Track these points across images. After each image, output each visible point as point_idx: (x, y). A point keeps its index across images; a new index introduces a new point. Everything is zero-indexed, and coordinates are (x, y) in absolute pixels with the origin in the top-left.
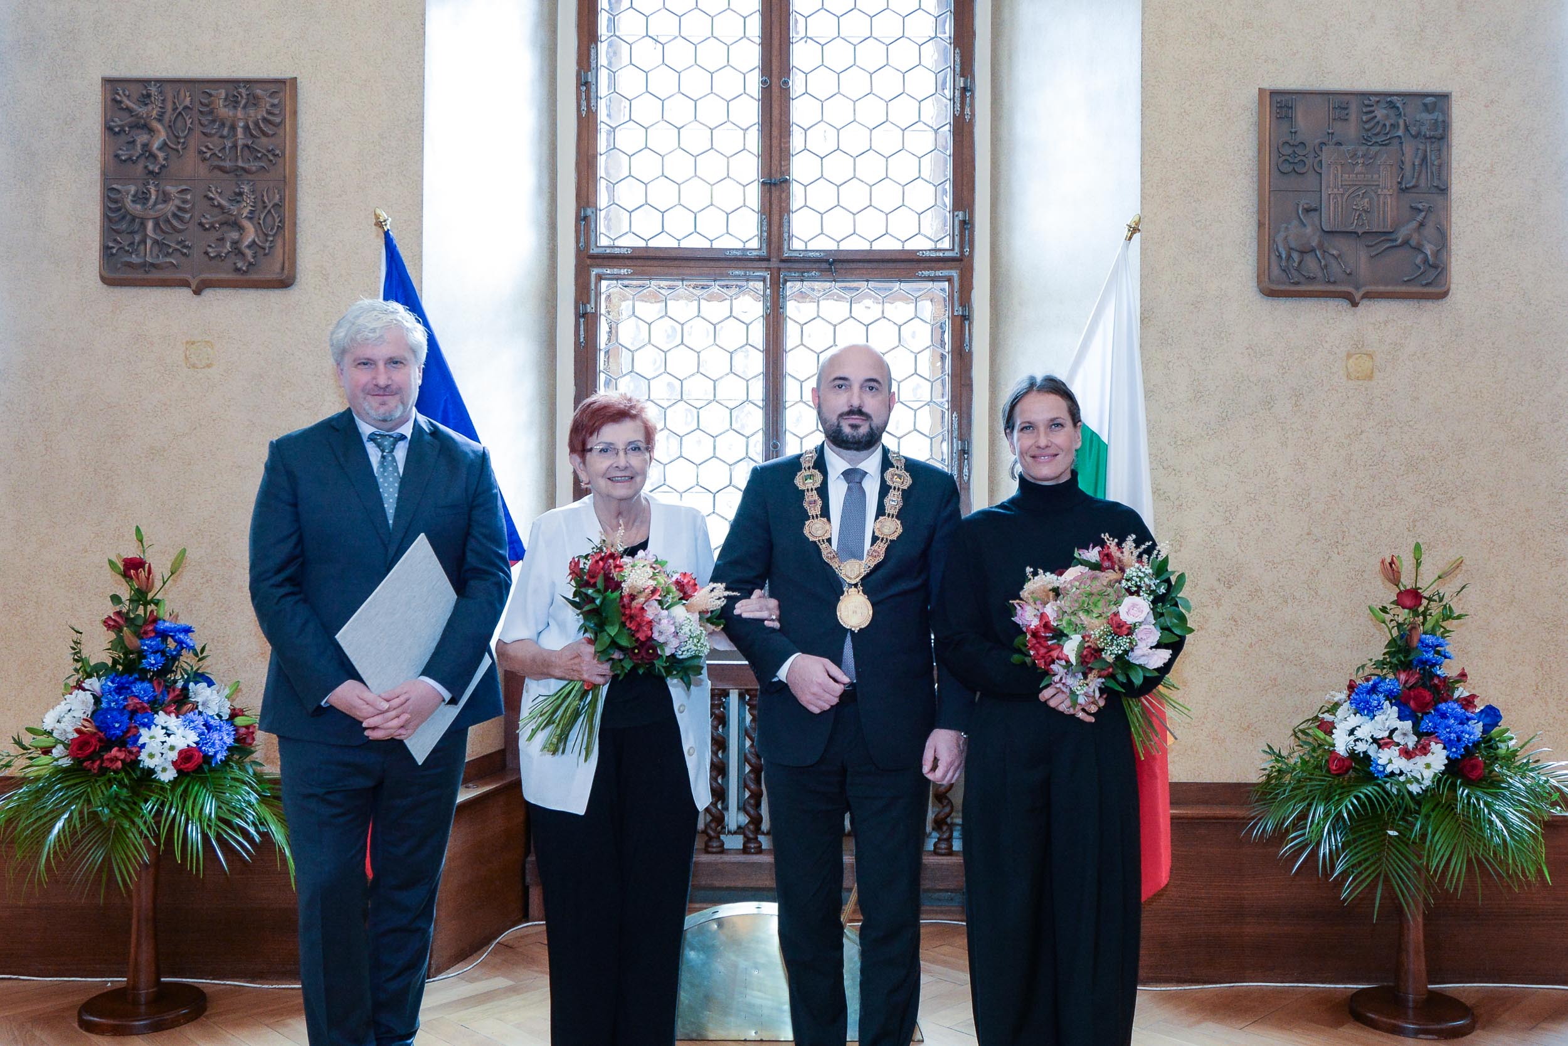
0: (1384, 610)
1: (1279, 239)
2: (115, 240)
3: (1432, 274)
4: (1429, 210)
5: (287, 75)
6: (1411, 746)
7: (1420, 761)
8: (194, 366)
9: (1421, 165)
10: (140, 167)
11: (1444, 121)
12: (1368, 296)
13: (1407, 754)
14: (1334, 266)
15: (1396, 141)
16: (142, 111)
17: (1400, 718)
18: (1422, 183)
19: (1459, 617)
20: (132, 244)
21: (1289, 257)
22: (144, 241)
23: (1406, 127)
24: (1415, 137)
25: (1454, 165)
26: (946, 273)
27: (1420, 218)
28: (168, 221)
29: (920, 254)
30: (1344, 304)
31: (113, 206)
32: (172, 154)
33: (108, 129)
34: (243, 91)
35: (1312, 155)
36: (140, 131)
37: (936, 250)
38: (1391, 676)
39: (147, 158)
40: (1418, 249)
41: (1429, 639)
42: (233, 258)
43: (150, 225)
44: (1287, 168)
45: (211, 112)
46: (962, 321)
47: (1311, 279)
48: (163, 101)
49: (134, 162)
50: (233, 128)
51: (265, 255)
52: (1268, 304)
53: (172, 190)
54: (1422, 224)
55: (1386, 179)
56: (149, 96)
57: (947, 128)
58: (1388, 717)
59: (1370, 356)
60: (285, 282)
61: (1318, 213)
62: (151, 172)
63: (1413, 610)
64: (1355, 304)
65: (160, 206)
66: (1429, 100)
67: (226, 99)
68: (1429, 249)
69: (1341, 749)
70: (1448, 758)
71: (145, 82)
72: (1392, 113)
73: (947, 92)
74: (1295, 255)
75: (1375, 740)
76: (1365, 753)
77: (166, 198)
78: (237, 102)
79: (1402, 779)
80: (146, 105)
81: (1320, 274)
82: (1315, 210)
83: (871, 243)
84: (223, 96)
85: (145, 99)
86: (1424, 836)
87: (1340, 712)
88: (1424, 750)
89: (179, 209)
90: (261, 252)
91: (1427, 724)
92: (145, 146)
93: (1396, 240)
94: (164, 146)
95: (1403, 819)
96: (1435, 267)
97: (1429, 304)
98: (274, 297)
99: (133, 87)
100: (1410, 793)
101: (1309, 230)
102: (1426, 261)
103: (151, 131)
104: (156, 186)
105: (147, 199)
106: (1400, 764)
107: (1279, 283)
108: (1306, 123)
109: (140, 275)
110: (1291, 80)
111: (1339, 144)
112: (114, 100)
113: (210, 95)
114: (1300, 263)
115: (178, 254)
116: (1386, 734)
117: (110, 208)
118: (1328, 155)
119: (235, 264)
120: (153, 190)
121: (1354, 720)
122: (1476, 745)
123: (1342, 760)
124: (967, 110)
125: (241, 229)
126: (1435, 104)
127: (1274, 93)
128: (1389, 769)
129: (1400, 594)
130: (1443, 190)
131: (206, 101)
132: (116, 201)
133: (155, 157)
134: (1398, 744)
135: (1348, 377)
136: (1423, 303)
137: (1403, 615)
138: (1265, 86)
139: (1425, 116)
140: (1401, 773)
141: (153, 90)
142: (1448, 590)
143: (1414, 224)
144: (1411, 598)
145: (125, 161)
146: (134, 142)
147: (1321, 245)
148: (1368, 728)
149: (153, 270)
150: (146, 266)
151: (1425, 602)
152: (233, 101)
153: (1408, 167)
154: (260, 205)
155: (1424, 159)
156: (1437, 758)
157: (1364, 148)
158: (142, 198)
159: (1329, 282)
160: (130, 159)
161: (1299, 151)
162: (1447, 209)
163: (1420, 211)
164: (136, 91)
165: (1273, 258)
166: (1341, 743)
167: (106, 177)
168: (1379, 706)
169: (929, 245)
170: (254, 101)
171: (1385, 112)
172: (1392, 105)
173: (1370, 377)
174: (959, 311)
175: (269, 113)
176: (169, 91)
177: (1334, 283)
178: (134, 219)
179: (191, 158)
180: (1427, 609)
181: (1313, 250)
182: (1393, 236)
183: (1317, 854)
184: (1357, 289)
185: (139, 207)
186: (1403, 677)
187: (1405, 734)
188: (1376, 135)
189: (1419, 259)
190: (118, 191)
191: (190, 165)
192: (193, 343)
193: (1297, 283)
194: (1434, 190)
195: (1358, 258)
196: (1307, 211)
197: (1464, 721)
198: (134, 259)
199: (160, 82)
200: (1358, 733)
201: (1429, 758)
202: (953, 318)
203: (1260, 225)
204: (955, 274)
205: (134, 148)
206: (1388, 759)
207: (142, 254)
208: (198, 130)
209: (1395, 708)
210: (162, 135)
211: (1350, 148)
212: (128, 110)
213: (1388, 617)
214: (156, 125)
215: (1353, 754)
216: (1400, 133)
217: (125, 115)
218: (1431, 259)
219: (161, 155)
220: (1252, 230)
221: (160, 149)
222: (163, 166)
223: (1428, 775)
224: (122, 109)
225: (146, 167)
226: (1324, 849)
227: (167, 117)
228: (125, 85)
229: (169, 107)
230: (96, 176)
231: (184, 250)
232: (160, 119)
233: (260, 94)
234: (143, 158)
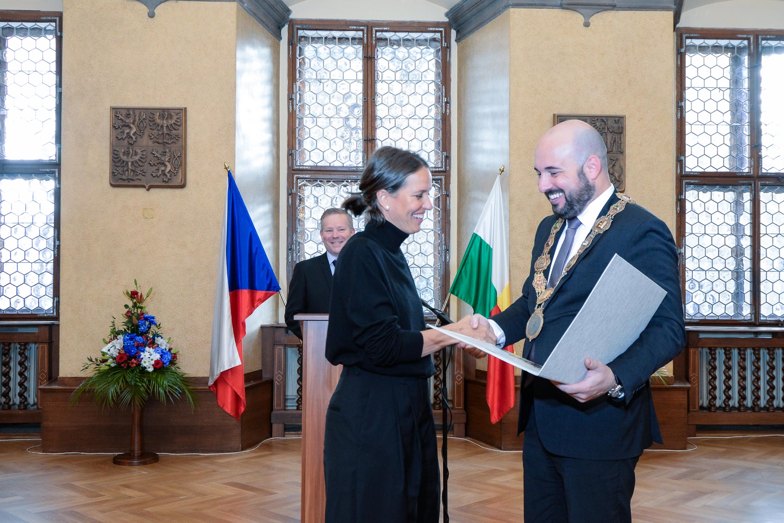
2: (116, 170)
3: (618, 184)
4: (617, 160)
5: (183, 106)
8: (147, 218)
9: (613, 143)
10: (126, 141)
11: (622, 127)
16: (128, 121)
18: (614, 150)
20: (123, 171)
22: (128, 170)
23: (608, 129)
24: (611, 133)
25: (627, 142)
27: (613, 163)
28: (136, 162)
31: (116, 157)
32: (138, 136)
33: (113, 127)
34: (166, 113)
36: (126, 128)
37: (436, 168)
40: (613, 175)
42: (162, 177)
43: (130, 164)
45: (154, 121)
46: (446, 196)
48: (135, 116)
49: (124, 140)
50: (162, 127)
51: (175, 175)
53: (139, 151)
54: (614, 165)
56: (130, 114)
57: (440, 118)
60: (182, 186)
62: (131, 144)
65: (134, 157)
66: (617, 119)
67: (159, 116)
68: (617, 175)
71: (128, 109)
72: (603, 123)
73: (440, 103)
77: (136, 154)
78: (164, 117)
80: (128, 118)
84: (158, 115)
85: (128, 115)
89: (141, 158)
90: (173, 174)
92: (128, 133)
96: (619, 181)
98: (177, 191)
99: (122, 111)
102: (615, 179)
103: (130, 128)
104: (132, 149)
105: (129, 154)
109: (126, 183)
110: (565, 110)
112: (116, 116)
113: (153, 114)
115: (141, 175)
117: (114, 158)
119: (163, 179)
120: (131, 151)
124: (448, 111)
125: (165, 166)
126: (619, 120)
127: (558, 116)
130: (622, 152)
131: (152, 117)
132: (116, 155)
133: (132, 138)
138: (555, 113)
139: (616, 125)
141: (131, 113)
143: (611, 166)
145: (120, 139)
146: (123, 132)
149: (131, 181)
150: (129, 180)
152: (162, 117)
154: (173, 156)
155: (615, 141)
158: (127, 153)
160: (122, 138)
162: (624, 160)
163: (614, 160)
164: (124, 112)
167: (112, 145)
170: (170, 116)
171: (600, 123)
172: (603, 121)
174: (444, 193)
175: (176, 121)
176: (137, 113)
178: (124, 161)
185: (125, 157)
189: (613, 179)
190: (117, 151)
191: (145, 141)
192: (146, 209)
194: (619, 152)
198: (124, 177)
199: (134, 109)
202: (442, 195)
204: (443, 177)
205: (124, 134)
207: (127, 175)
208: (148, 127)
210: (134, 129)
212: (121, 119)
214: (132, 125)
216: (606, 131)
217: (120, 121)
218: (617, 179)
219: (134, 137)
221: (134, 134)
222: (135, 141)
224: (119, 119)
225: (128, 142)
227: (136, 122)
228: (120, 110)
229: (137, 119)
230: (108, 144)
231: (144, 173)
232: (133, 123)
233: (173, 114)
234: (127, 139)
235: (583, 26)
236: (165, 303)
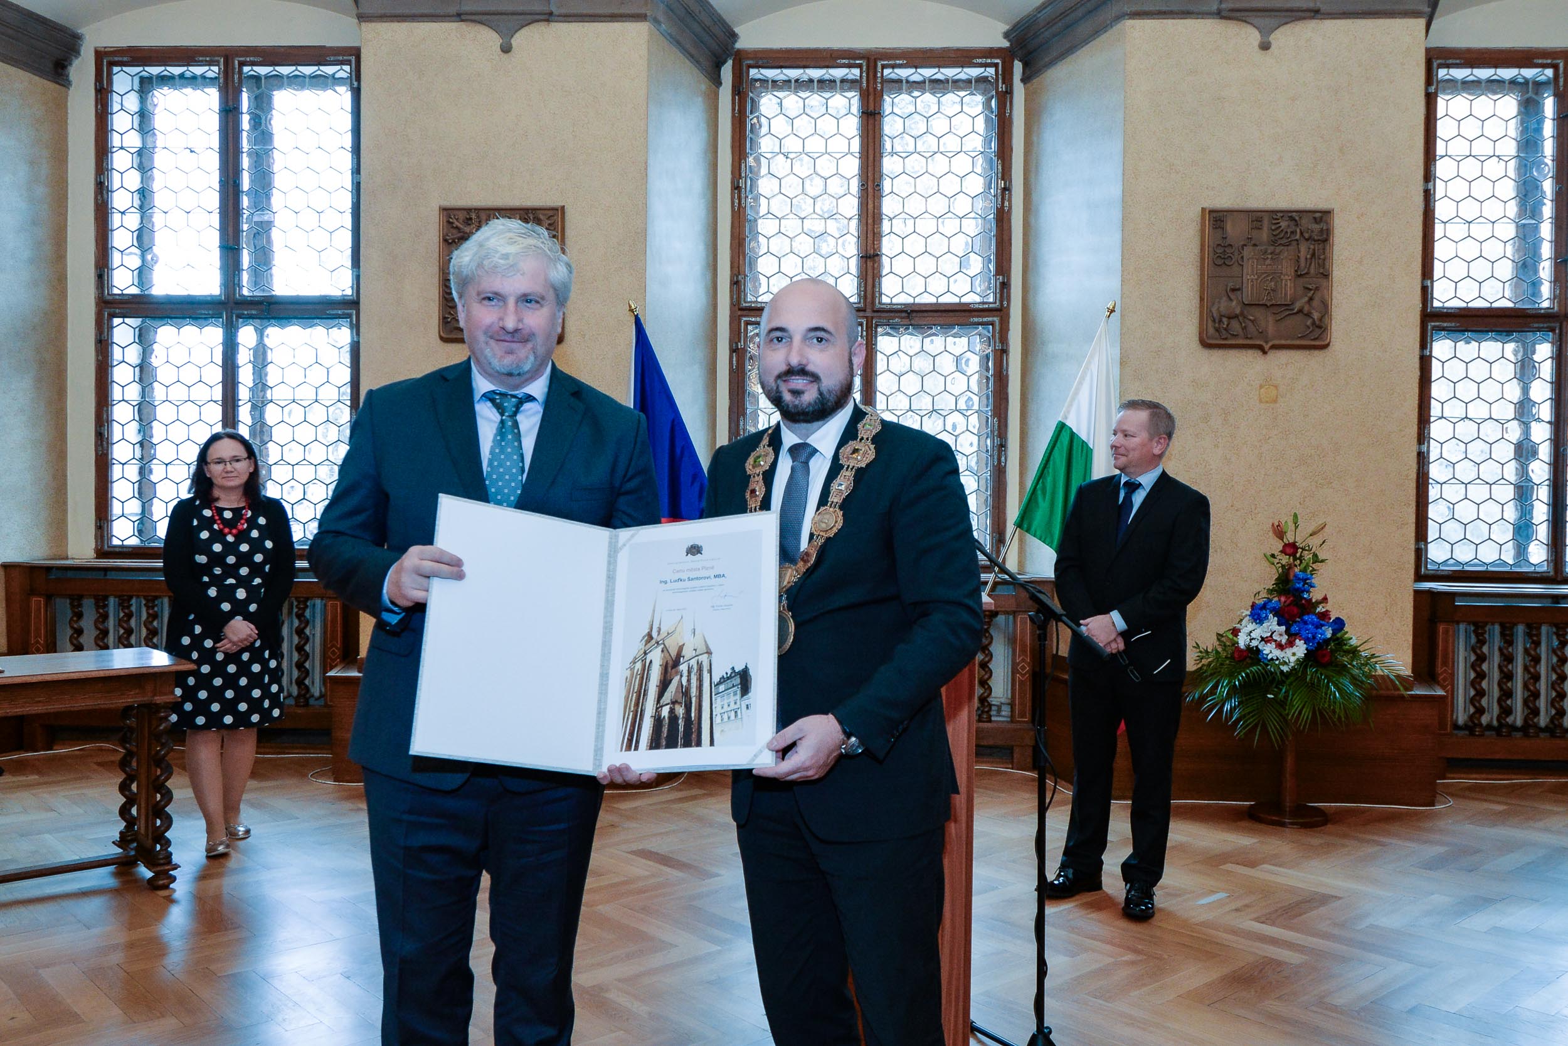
0: (1273, 556)
1: (1214, 310)
3: (1318, 332)
4: (1317, 289)
5: (558, 203)
6: (1284, 642)
7: (1289, 651)
9: (1311, 259)
11: (1328, 230)
12: (1275, 347)
13: (1280, 646)
14: (1251, 328)
15: (1294, 243)
16: (466, 229)
17: (1279, 624)
18: (1312, 271)
19: (1322, 561)
21: (1220, 321)
23: (1302, 233)
24: (1307, 240)
25: (1335, 257)
26: (990, 319)
27: (1310, 294)
29: (972, 306)
30: (1259, 353)
33: (445, 240)
35: (1237, 253)
37: (984, 303)
38: (1276, 599)
40: (1308, 315)
41: (1301, 575)
44: (1220, 262)
46: (1002, 352)
47: (1235, 336)
52: (1206, 353)
54: (1311, 299)
55: (1287, 269)
56: (471, 219)
57: (992, 216)
58: (1272, 624)
59: (1276, 387)
61: (1239, 292)
63: (1294, 555)
64: (1265, 353)
66: (1318, 215)
68: (1316, 315)
69: (1242, 645)
70: (1307, 649)
71: (469, 210)
72: (1292, 223)
73: (992, 191)
74: (1225, 320)
75: (1263, 639)
76: (1257, 647)
79: (1277, 662)
80: (468, 225)
81: (1241, 333)
82: (1238, 290)
83: (937, 298)
85: (468, 221)
86: (1286, 697)
87: (1244, 623)
88: (1291, 644)
91: (1295, 628)
93: (1293, 310)
95: (1276, 687)
96: (1320, 327)
97: (1316, 352)
99: (459, 213)
100: (1282, 671)
101: (1234, 303)
102: (1314, 323)
106: (1277, 653)
107: (1213, 339)
108: (1235, 230)
110: (1223, 201)
111: (1255, 245)
112: (448, 222)
114: (1228, 325)
116: (1269, 634)
118: (1247, 252)
121: (1251, 627)
122: (1327, 641)
123: (1242, 651)
124: (1006, 204)
126: (1321, 218)
127: (1211, 212)
128: (1269, 657)
129: (1285, 546)
130: (1326, 276)
134: (1276, 641)
135: (1261, 401)
136: (1312, 351)
137: (1285, 559)
138: (1206, 205)
139: (1316, 227)
140: (1278, 659)
141: (473, 216)
142: (1314, 542)
143: (1306, 299)
144: (1291, 549)
147: (1242, 313)
148: (1259, 631)
151: (1300, 550)
153: (1302, 260)
155: (1313, 255)
156: (1300, 649)
157: (1272, 248)
159: (1247, 338)
161: (1228, 250)
162: (1329, 289)
163: (1311, 290)
164: (462, 216)
165: (1210, 323)
166: (1242, 641)
167: (442, 271)
168: (1266, 618)
169: (978, 299)
171: (1287, 223)
172: (1292, 219)
173: (1275, 401)
174: (999, 346)
177: (1251, 338)
180: (1301, 556)
181: (1236, 316)
182: (1291, 307)
183: (1223, 711)
184: (1267, 342)
186: (1283, 599)
187: (1281, 635)
188: (1281, 239)
189: (1309, 322)
193: (1226, 339)
194: (1320, 275)
195: (1268, 322)
196: (1233, 290)
197: (1319, 626)
199: (477, 210)
200: (1253, 635)
201: (1294, 649)
202: (995, 351)
203: (1202, 299)
204: (996, 320)
206: (1270, 651)
209: (1276, 618)
211: (1263, 248)
212: (457, 228)
213: (1276, 561)
215: (1249, 648)
216: (1298, 237)
217: (455, 231)
218: (1317, 323)
220: (1196, 302)
223: (1293, 659)
224: (453, 227)
226: (1227, 707)
228: (456, 212)
230: (436, 270)
233: (541, 217)
235: (1257, 48)
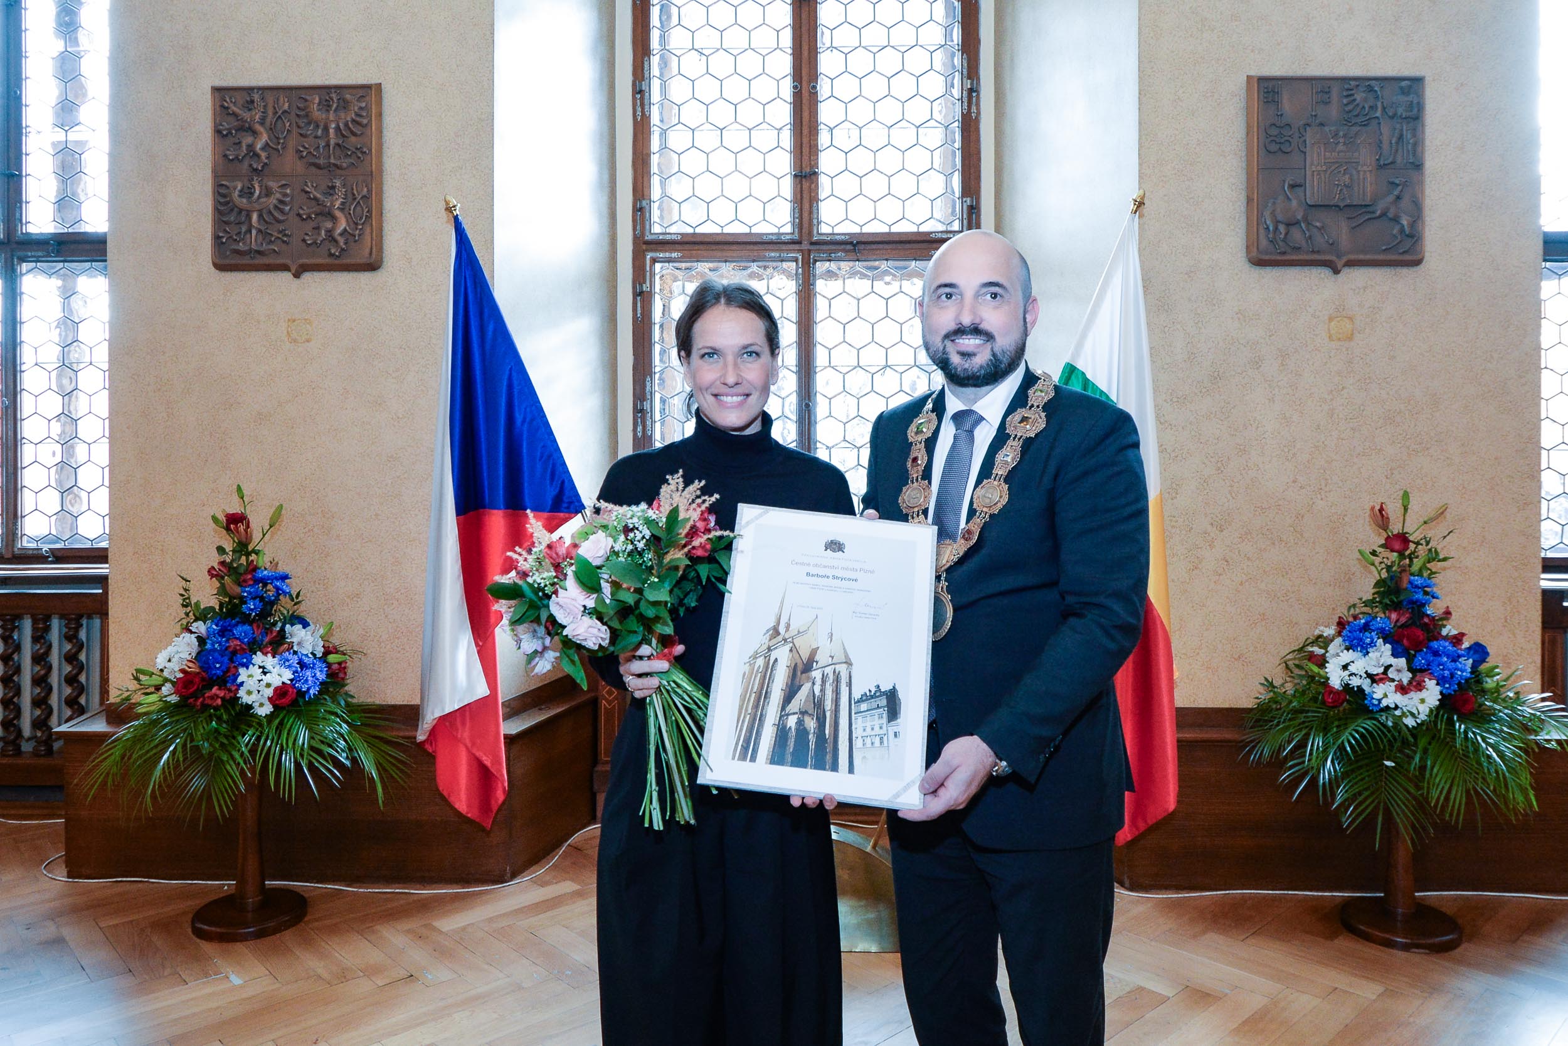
0: (1373, 553)
1: (1267, 214)
2: (225, 231)
3: (1408, 244)
4: (1405, 184)
5: (373, 81)
6: (1405, 681)
7: (1416, 696)
8: (295, 341)
9: (1397, 143)
10: (245, 165)
11: (1418, 103)
12: (1350, 264)
13: (1401, 688)
15: (1374, 122)
16: (246, 115)
18: (1399, 160)
19: (1445, 560)
20: (240, 233)
21: (1276, 229)
22: (249, 231)
23: (1384, 108)
24: (1392, 118)
25: (1427, 143)
27: (1396, 193)
28: (270, 212)
29: (932, 236)
30: (1329, 272)
31: (222, 200)
32: (274, 153)
33: (218, 132)
34: (334, 95)
35: (1297, 135)
36: (245, 133)
37: (946, 231)
38: (1383, 616)
39: (251, 157)
40: (1396, 220)
41: (1415, 580)
42: (327, 245)
43: (255, 217)
44: (1274, 147)
45: (307, 116)
47: (1297, 249)
48: (265, 106)
49: (241, 161)
50: (326, 129)
51: (355, 241)
52: (1257, 273)
53: (273, 185)
54: (1398, 198)
55: (1365, 157)
56: (252, 102)
57: (955, 124)
58: (1383, 654)
59: (1351, 319)
60: (372, 266)
61: (1303, 188)
62: (255, 170)
63: (1402, 550)
64: (1336, 271)
65: (263, 200)
66: (1404, 84)
67: (319, 104)
68: (1405, 220)
69: (1336, 683)
70: (1441, 693)
71: (250, 90)
72: (1371, 95)
73: (955, 93)
74: (1282, 228)
75: (1370, 676)
76: (1360, 687)
77: (268, 193)
78: (329, 106)
79: (1399, 713)
80: (250, 110)
81: (1304, 243)
82: (1300, 186)
83: (890, 226)
84: (317, 100)
85: (250, 104)
87: (1332, 647)
88: (1416, 684)
89: (280, 201)
90: (351, 239)
91: (1421, 661)
92: (251, 147)
93: (1373, 212)
94: (266, 146)
96: (1411, 236)
97: (1404, 271)
98: (364, 279)
99: (238, 94)
100: (1407, 726)
101: (1294, 204)
102: (1402, 231)
103: (255, 133)
104: (260, 182)
105: (252, 194)
106: (1396, 698)
107: (1267, 253)
108: (1294, 105)
109: (246, 260)
110: (1276, 68)
111: (1322, 124)
112: (222, 106)
113: (306, 100)
114: (1286, 234)
115: (279, 242)
116: (1380, 669)
117: (220, 203)
118: (1310, 136)
119: (329, 250)
120: (257, 186)
121: (1348, 656)
123: (1337, 693)
124: (974, 108)
125: (334, 219)
126: (1410, 87)
127: (1262, 80)
128: (1383, 704)
129: (1390, 538)
130: (1418, 166)
131: (301, 106)
132: (224, 196)
133: (258, 156)
134: (1392, 680)
135: (1331, 339)
136: (1400, 269)
137: (1390, 557)
138: (1252, 73)
139: (1402, 98)
140: (1399, 707)
141: (256, 97)
143: (1391, 198)
144: (1398, 542)
145: (233, 160)
146: (240, 143)
147: (1305, 218)
148: (1362, 664)
149: (258, 256)
150: (252, 253)
151: (1412, 546)
152: (326, 106)
153: (1385, 146)
154: (350, 196)
155: (1401, 137)
156: (1430, 693)
157: (1346, 128)
158: (247, 192)
159: (1313, 252)
160: (237, 158)
161: (1285, 132)
162: (1421, 183)
163: (1398, 185)
164: (241, 98)
165: (1262, 231)
166: (1335, 677)
167: (216, 175)
168: (1373, 644)
169: (941, 228)
170: (344, 105)
171: (1364, 95)
172: (1370, 89)
173: (1350, 338)
175: (357, 115)
176: (270, 99)
177: (1318, 252)
178: (241, 211)
179: (290, 155)
180: (1414, 552)
181: (1298, 223)
182: (1372, 209)
184: (1339, 256)
185: (244, 200)
186: (1393, 616)
187: (1402, 671)
188: (1357, 116)
189: (1396, 230)
190: (227, 187)
191: (289, 162)
192: (294, 321)
193: (1284, 253)
194: (1409, 166)
195: (1341, 230)
196: (1293, 187)
198: (241, 246)
199: (263, 89)
200: (1352, 669)
201: (1423, 693)
203: (1249, 200)
205: (241, 147)
206: (1383, 694)
207: (248, 242)
208: (295, 130)
209: (1389, 646)
210: (265, 138)
211: (1333, 128)
212: (234, 114)
213: (1378, 560)
214: (258, 127)
215: (1347, 688)
216: (1378, 114)
217: (231, 119)
218: (1407, 230)
219: (263, 155)
220: (1241, 205)
221: (262, 149)
222: (266, 164)
223: (1423, 708)
224: (229, 114)
225: (251, 165)
227: (268, 120)
228: (233, 94)
229: (270, 112)
230: (208, 174)
231: (284, 238)
232: (262, 122)
233: (348, 97)
234: (248, 157)
236: (338, 536)
